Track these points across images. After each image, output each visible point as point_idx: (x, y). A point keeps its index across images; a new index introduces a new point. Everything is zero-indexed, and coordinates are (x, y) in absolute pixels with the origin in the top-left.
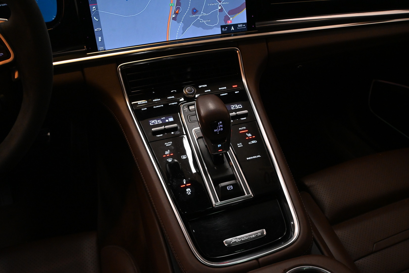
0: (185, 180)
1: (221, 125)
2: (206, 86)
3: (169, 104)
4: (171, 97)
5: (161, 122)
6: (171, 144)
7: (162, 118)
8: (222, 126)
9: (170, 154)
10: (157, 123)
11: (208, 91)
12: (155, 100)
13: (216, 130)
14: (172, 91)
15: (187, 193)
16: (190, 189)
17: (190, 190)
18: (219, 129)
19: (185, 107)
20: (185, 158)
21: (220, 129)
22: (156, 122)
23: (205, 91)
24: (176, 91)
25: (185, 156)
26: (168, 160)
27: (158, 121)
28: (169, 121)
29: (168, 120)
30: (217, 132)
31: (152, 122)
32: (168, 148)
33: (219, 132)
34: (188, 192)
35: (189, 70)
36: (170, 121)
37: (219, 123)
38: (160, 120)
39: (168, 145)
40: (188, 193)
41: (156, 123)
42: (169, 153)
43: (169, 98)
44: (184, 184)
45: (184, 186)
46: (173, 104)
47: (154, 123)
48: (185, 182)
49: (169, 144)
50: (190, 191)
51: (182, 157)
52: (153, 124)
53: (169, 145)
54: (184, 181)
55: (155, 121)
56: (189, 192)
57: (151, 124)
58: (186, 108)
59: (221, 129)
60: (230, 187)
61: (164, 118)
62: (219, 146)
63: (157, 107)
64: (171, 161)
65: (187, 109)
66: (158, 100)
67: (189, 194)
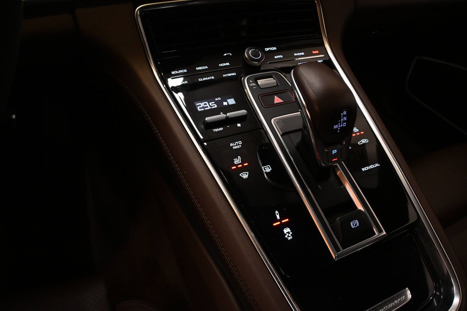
0: (278, 212)
1: (344, 118)
2: (275, 48)
3: (224, 76)
4: (224, 64)
5: (216, 105)
6: (240, 145)
7: (216, 99)
8: (346, 120)
9: (242, 163)
10: (209, 108)
11: (279, 57)
12: (200, 68)
13: (337, 126)
14: (225, 55)
15: (286, 236)
16: (289, 229)
17: (290, 231)
18: (340, 125)
19: (251, 81)
20: (270, 170)
21: (343, 125)
22: (208, 105)
23: (275, 57)
24: (231, 55)
25: (269, 167)
26: (242, 175)
27: (210, 103)
28: (228, 103)
29: (226, 103)
30: (337, 129)
31: (200, 105)
32: (237, 153)
33: (339, 130)
34: (288, 234)
35: (244, 23)
36: (230, 104)
37: (342, 114)
38: (214, 103)
39: (236, 147)
40: (288, 236)
41: (207, 107)
42: (240, 162)
43: (221, 65)
44: (277, 221)
45: (279, 223)
46: (229, 75)
47: (203, 107)
48: (278, 217)
49: (237, 145)
50: (291, 233)
51: (264, 168)
52: (203, 109)
53: (238, 147)
54: (277, 214)
55: (205, 104)
56: (290, 235)
57: (199, 110)
58: (252, 83)
59: (344, 123)
60: (355, 223)
61: (219, 99)
62: (334, 152)
63: (204, 79)
64: (247, 176)
65: (254, 84)
66: (204, 68)
67: (289, 238)
